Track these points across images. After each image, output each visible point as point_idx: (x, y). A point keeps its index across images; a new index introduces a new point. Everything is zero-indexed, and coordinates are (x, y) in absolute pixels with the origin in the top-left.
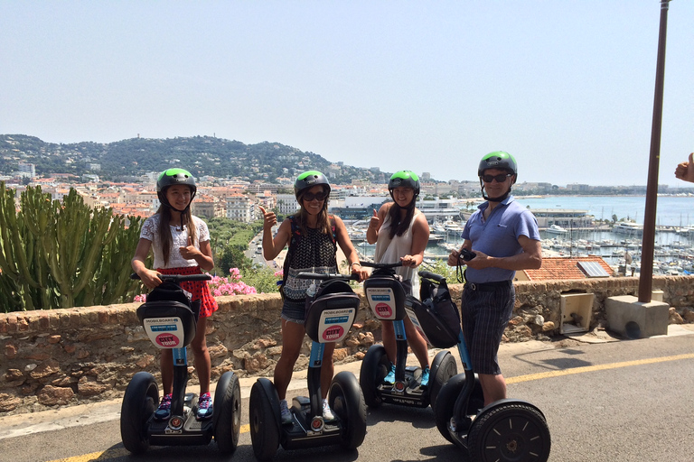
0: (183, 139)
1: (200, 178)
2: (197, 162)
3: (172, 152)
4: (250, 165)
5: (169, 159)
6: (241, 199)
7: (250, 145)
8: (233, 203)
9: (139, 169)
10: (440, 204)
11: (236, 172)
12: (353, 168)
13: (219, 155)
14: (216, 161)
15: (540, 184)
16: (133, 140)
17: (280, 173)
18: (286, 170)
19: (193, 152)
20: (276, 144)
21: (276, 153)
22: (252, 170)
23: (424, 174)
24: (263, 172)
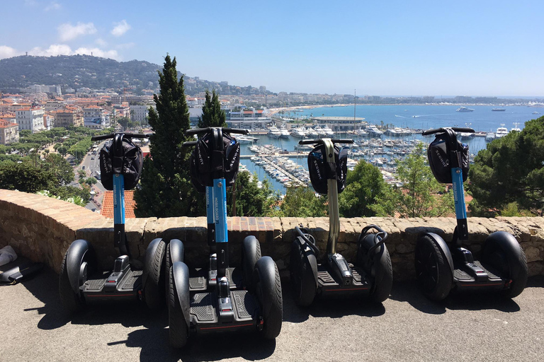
0: (65, 56)
1: (78, 90)
2: (77, 76)
3: (55, 67)
4: (121, 79)
5: (53, 73)
6: (96, 110)
7: (122, 63)
8: (89, 113)
9: (27, 81)
10: (256, 114)
11: (109, 85)
12: (206, 81)
13: (96, 70)
14: (93, 75)
15: (345, 96)
16: (22, 57)
17: (146, 86)
18: (151, 83)
19: (73, 68)
20: (144, 62)
21: (143, 69)
22: (123, 83)
23: (261, 87)
24: (132, 85)
